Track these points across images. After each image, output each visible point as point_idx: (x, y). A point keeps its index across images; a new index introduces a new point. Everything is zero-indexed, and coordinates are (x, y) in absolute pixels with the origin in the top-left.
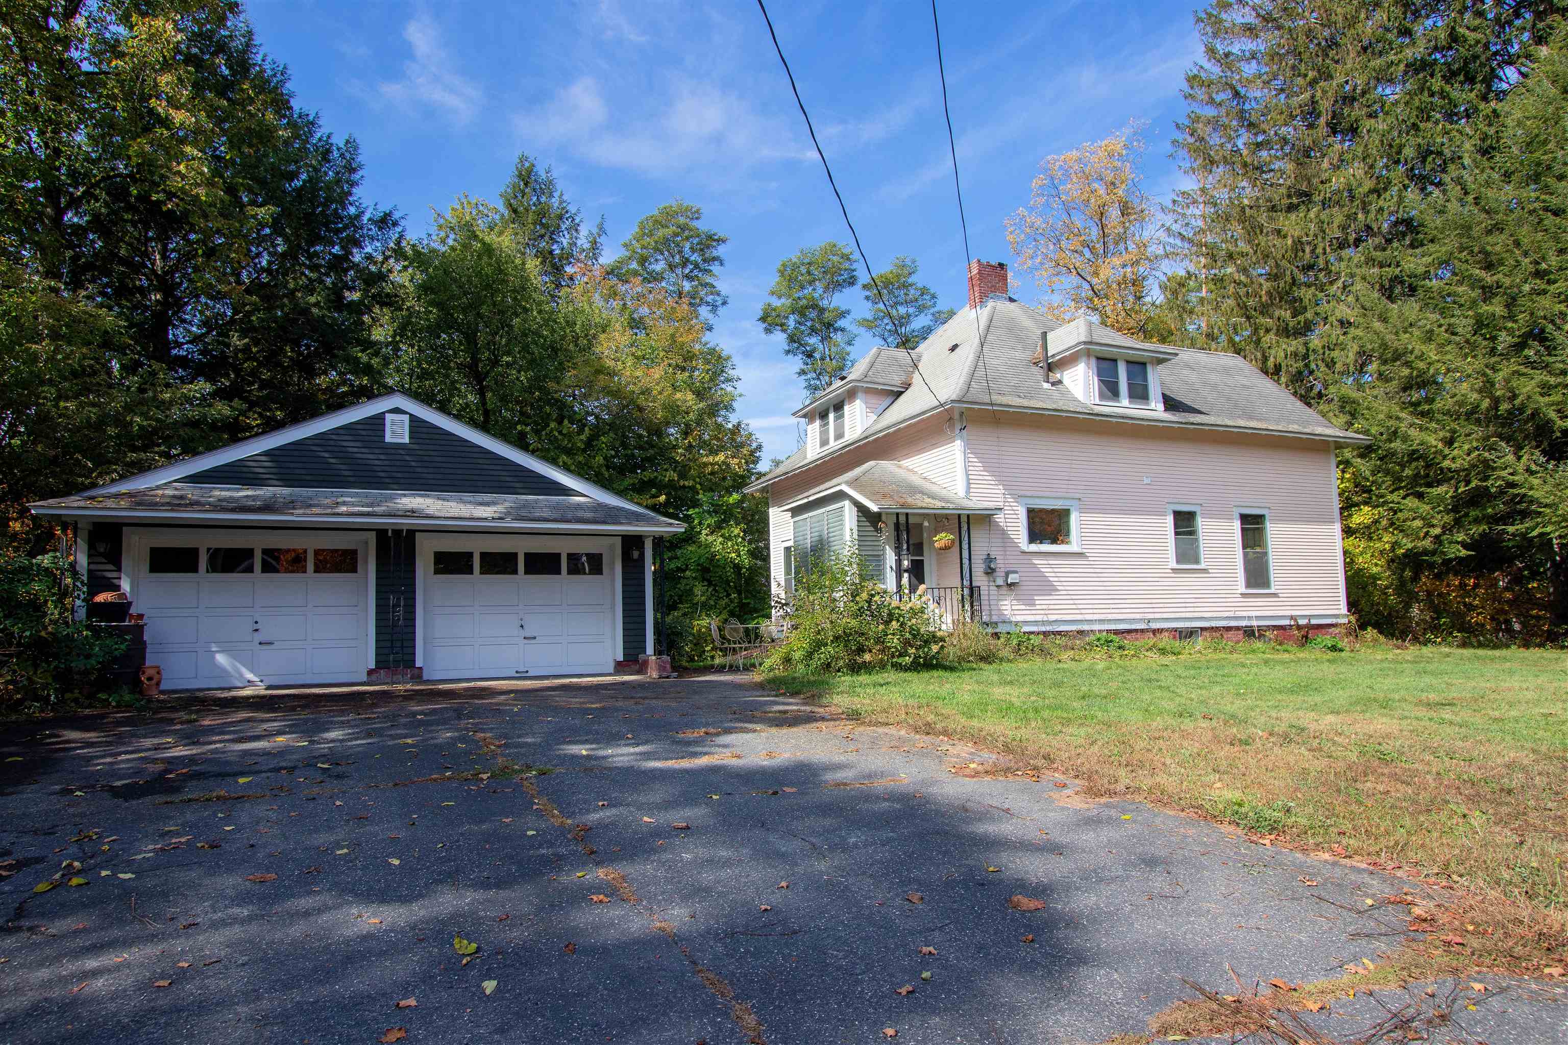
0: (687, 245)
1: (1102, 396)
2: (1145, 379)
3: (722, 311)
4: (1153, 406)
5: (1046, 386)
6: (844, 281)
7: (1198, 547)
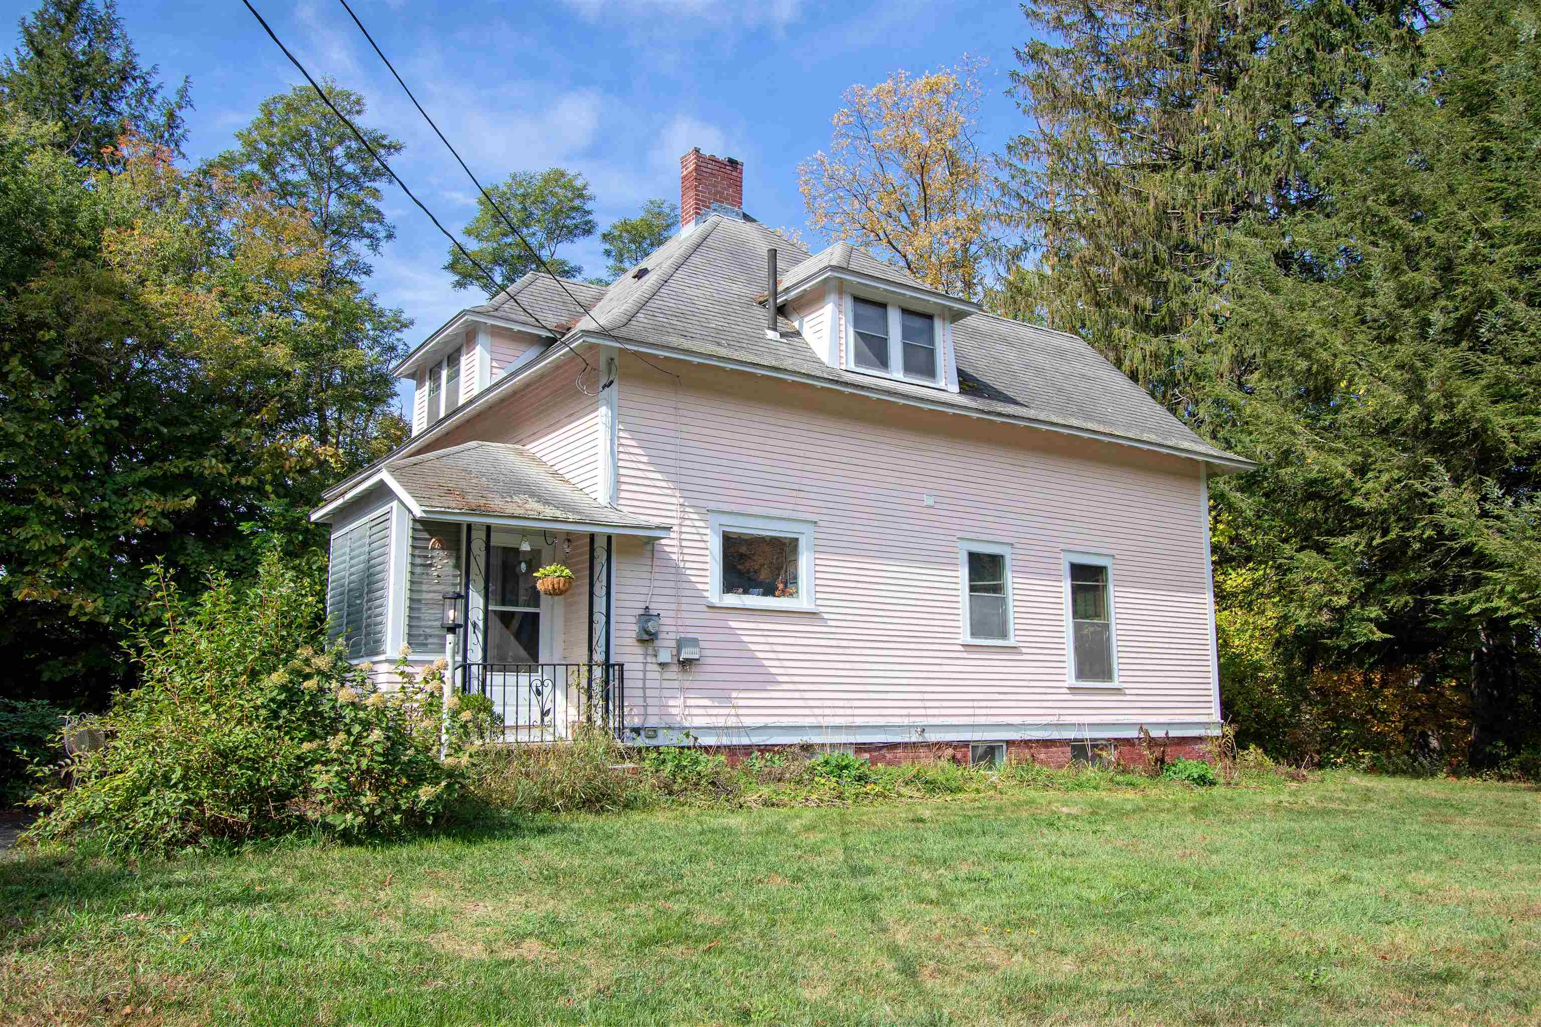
0: (339, 151)
1: (860, 359)
2: (931, 340)
3: (385, 246)
4: (942, 384)
5: (771, 334)
6: (576, 227)
7: (1005, 612)
